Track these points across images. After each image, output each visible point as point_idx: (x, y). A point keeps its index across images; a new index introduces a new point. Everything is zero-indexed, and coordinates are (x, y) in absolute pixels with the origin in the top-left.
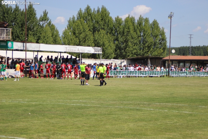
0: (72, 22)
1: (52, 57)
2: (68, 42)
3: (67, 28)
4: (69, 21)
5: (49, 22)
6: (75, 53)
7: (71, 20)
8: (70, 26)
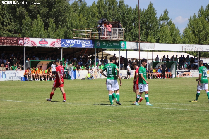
0: (193, 20)
1: (168, 56)
2: (189, 41)
3: (187, 27)
4: (190, 20)
5: (170, 22)
6: (195, 52)
7: (192, 18)
8: (190, 24)
